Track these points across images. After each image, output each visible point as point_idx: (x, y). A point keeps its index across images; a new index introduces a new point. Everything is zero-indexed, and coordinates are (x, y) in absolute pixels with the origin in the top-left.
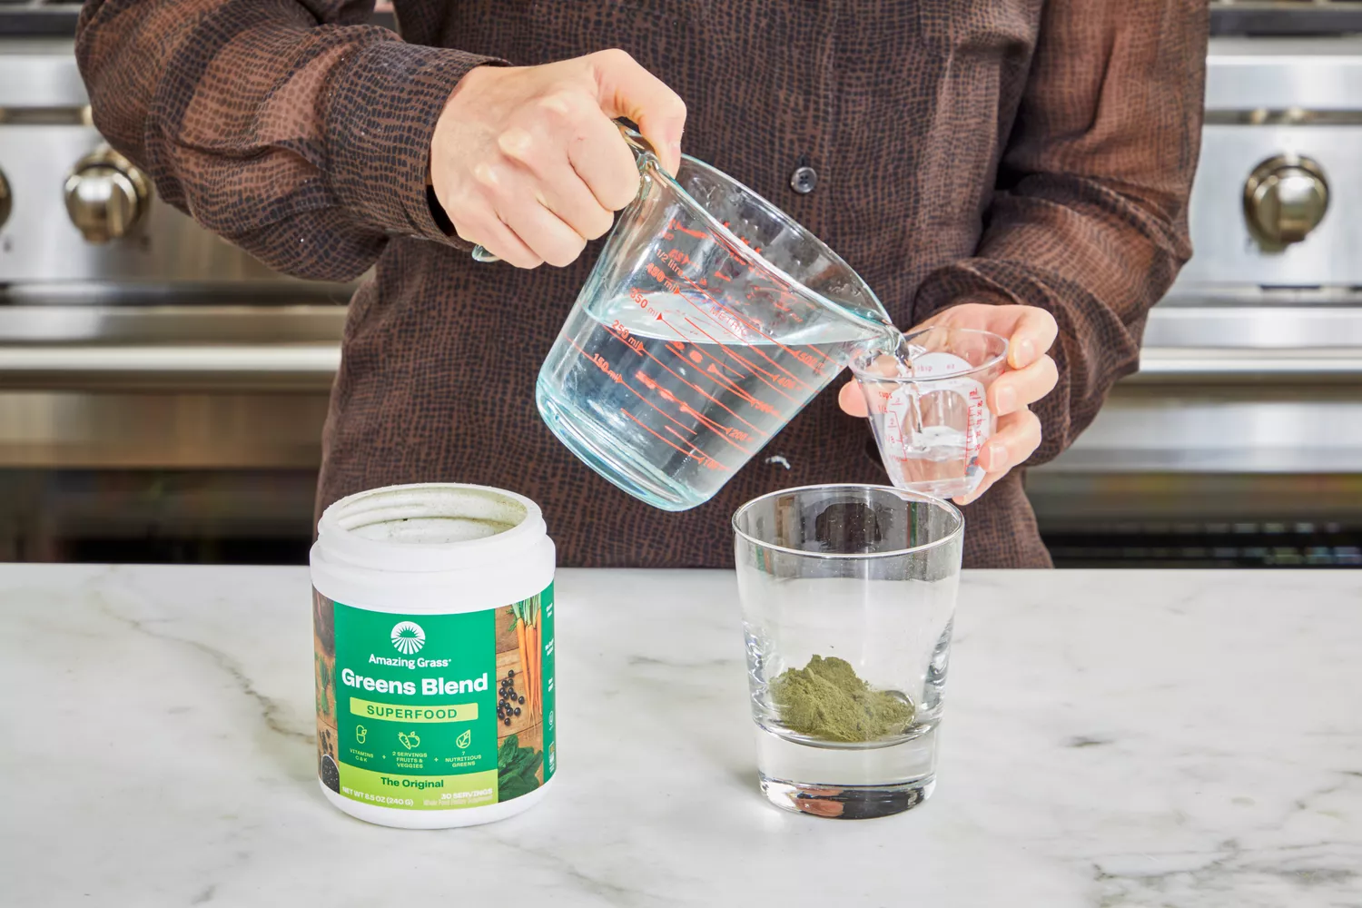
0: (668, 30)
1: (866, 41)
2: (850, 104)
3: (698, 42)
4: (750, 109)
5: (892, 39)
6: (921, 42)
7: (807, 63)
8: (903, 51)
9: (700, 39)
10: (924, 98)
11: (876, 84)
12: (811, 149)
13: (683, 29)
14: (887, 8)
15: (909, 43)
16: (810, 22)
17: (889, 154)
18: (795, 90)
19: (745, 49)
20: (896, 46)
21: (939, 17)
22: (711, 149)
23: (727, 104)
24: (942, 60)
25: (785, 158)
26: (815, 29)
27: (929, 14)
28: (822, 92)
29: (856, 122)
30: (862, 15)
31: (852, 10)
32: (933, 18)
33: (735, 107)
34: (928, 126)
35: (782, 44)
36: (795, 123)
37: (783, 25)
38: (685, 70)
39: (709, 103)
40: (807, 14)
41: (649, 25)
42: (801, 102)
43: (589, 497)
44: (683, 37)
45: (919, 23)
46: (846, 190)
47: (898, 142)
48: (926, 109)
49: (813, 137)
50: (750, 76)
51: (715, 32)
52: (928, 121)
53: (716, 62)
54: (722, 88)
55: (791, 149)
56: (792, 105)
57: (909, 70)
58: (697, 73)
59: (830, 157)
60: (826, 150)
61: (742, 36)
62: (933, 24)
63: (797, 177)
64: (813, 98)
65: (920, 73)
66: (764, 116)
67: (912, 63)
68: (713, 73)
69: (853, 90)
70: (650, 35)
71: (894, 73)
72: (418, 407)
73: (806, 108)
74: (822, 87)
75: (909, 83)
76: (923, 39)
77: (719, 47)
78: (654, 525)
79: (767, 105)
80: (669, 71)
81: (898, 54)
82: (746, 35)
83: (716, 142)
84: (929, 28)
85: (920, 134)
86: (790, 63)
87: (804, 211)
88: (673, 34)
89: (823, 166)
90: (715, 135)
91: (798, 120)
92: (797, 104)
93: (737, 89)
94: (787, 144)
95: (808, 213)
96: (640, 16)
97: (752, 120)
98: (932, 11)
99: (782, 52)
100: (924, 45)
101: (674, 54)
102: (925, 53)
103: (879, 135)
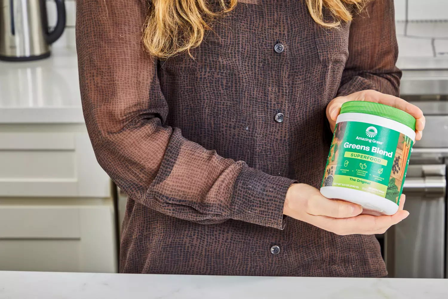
0: (226, 76)
1: (300, 65)
2: (296, 88)
3: (238, 78)
4: (259, 97)
5: (310, 62)
6: (319, 61)
7: (278, 76)
8: (314, 65)
9: (239, 77)
10: (321, 81)
11: (305, 79)
12: (281, 106)
13: (232, 75)
14: (306, 51)
15: (315, 62)
16: (278, 61)
17: (311, 103)
18: (274, 86)
19: (255, 76)
20: (311, 64)
21: (325, 52)
22: (245, 115)
23: (250, 98)
24: (327, 66)
25: (272, 111)
26: (280, 63)
27: (321, 51)
28: (284, 86)
29: (298, 94)
30: (298, 56)
31: (294, 54)
32: (323, 52)
33: (253, 98)
34: (323, 91)
35: (268, 70)
36: (275, 97)
37: (269, 64)
38: (234, 89)
39: (243, 99)
40: (277, 58)
41: (219, 76)
42: (277, 90)
43: (207, 244)
44: (232, 78)
45: (318, 55)
46: (295, 119)
47: (314, 98)
48: (322, 85)
49: (282, 102)
50: (258, 85)
51: (244, 73)
52: (323, 89)
53: (245, 84)
54: (248, 93)
55: (274, 107)
56: (274, 91)
57: (316, 72)
58: (238, 90)
59: (289, 108)
60: (287, 106)
61: (254, 72)
62: (323, 54)
63: (277, 117)
64: (281, 88)
65: (319, 72)
66: (264, 98)
67: (317, 69)
68: (244, 88)
69: (298, 83)
70: (220, 79)
71: (311, 74)
72: (146, 221)
73: (279, 92)
74: (284, 84)
75: (316, 77)
76: (320, 60)
77: (245, 78)
78: (231, 252)
79: (265, 93)
80: (228, 91)
81: (312, 67)
82: (255, 71)
83: (247, 112)
84: (322, 56)
85: (321, 94)
86: (272, 77)
87: (280, 128)
88: (228, 77)
89: (286, 112)
90: (246, 110)
91: (276, 96)
92: (275, 91)
93: (254, 91)
94: (272, 105)
95: (281, 129)
96: (216, 73)
97: (260, 101)
98: (322, 50)
99: (269, 74)
100: (320, 62)
101: (230, 84)
102: (321, 65)
103: (307, 97)
